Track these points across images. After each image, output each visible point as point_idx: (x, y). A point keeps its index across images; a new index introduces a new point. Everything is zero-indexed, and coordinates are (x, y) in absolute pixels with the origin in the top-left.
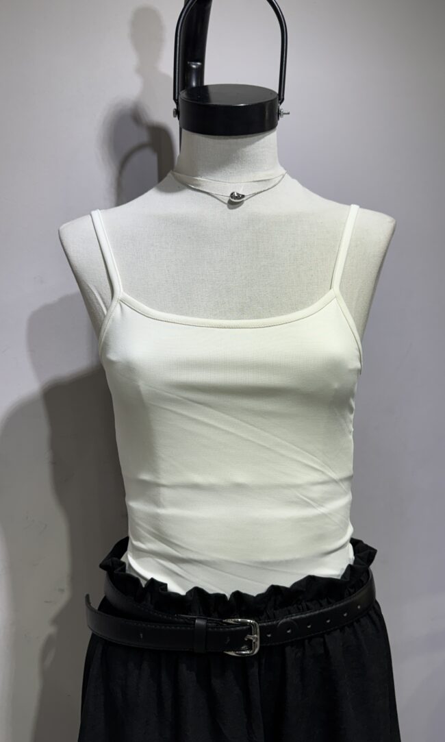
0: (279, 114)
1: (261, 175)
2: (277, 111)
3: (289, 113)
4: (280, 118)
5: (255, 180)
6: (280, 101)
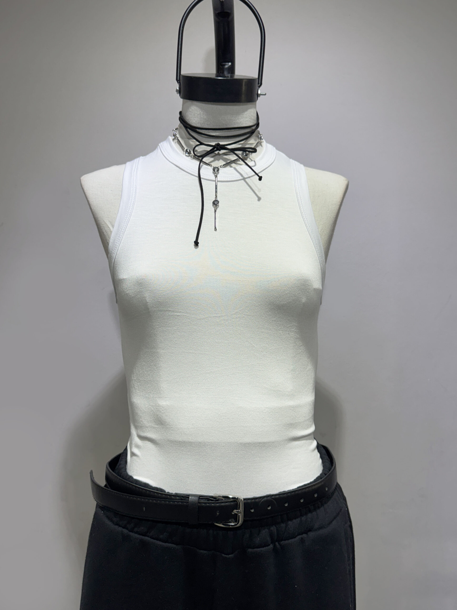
2: (257, 93)
3: (265, 94)
4: (259, 98)
6: (259, 85)
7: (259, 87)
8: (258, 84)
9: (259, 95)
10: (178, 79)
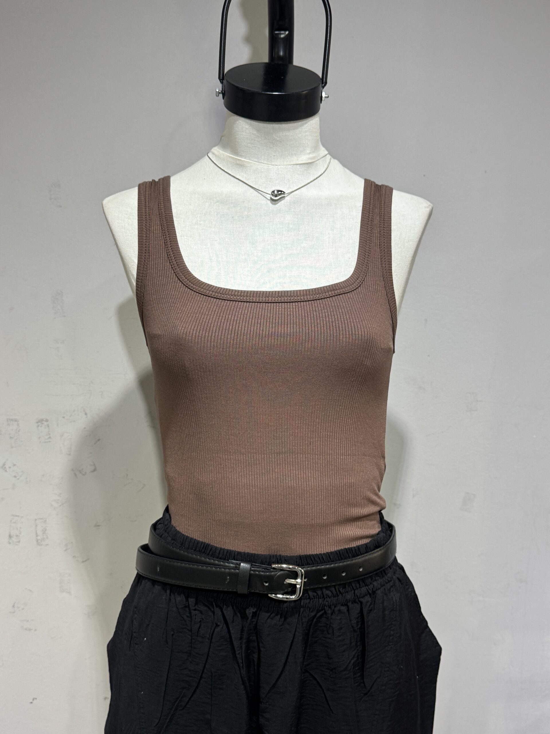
1: (304, 158)
5: (298, 163)
6: (323, 85)
7: (323, 87)
8: (322, 83)
9: (323, 99)
10: (221, 78)
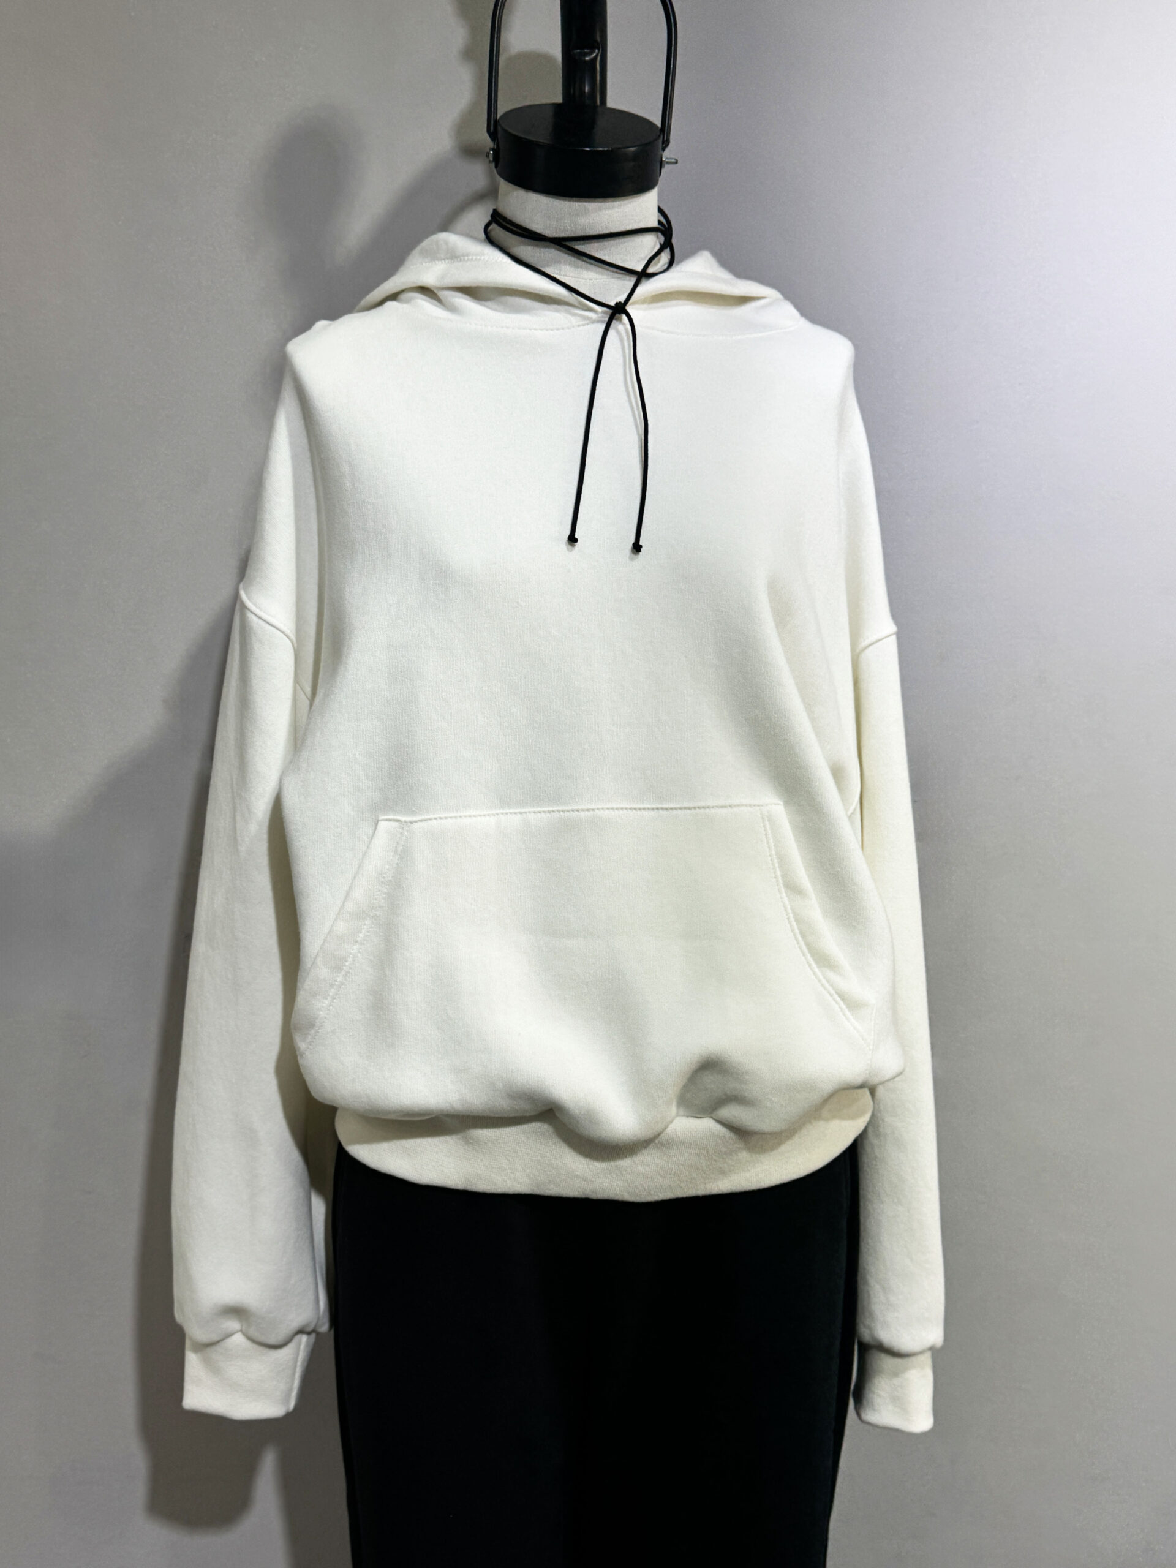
0: (661, 164)
2: (660, 159)
3: (676, 162)
4: (663, 170)
